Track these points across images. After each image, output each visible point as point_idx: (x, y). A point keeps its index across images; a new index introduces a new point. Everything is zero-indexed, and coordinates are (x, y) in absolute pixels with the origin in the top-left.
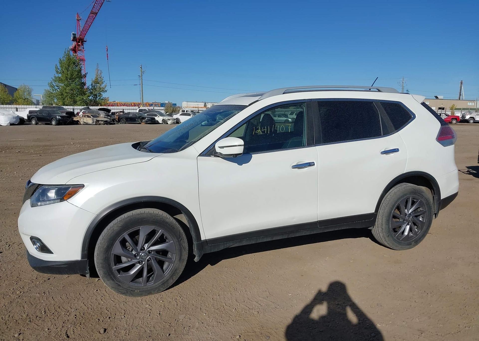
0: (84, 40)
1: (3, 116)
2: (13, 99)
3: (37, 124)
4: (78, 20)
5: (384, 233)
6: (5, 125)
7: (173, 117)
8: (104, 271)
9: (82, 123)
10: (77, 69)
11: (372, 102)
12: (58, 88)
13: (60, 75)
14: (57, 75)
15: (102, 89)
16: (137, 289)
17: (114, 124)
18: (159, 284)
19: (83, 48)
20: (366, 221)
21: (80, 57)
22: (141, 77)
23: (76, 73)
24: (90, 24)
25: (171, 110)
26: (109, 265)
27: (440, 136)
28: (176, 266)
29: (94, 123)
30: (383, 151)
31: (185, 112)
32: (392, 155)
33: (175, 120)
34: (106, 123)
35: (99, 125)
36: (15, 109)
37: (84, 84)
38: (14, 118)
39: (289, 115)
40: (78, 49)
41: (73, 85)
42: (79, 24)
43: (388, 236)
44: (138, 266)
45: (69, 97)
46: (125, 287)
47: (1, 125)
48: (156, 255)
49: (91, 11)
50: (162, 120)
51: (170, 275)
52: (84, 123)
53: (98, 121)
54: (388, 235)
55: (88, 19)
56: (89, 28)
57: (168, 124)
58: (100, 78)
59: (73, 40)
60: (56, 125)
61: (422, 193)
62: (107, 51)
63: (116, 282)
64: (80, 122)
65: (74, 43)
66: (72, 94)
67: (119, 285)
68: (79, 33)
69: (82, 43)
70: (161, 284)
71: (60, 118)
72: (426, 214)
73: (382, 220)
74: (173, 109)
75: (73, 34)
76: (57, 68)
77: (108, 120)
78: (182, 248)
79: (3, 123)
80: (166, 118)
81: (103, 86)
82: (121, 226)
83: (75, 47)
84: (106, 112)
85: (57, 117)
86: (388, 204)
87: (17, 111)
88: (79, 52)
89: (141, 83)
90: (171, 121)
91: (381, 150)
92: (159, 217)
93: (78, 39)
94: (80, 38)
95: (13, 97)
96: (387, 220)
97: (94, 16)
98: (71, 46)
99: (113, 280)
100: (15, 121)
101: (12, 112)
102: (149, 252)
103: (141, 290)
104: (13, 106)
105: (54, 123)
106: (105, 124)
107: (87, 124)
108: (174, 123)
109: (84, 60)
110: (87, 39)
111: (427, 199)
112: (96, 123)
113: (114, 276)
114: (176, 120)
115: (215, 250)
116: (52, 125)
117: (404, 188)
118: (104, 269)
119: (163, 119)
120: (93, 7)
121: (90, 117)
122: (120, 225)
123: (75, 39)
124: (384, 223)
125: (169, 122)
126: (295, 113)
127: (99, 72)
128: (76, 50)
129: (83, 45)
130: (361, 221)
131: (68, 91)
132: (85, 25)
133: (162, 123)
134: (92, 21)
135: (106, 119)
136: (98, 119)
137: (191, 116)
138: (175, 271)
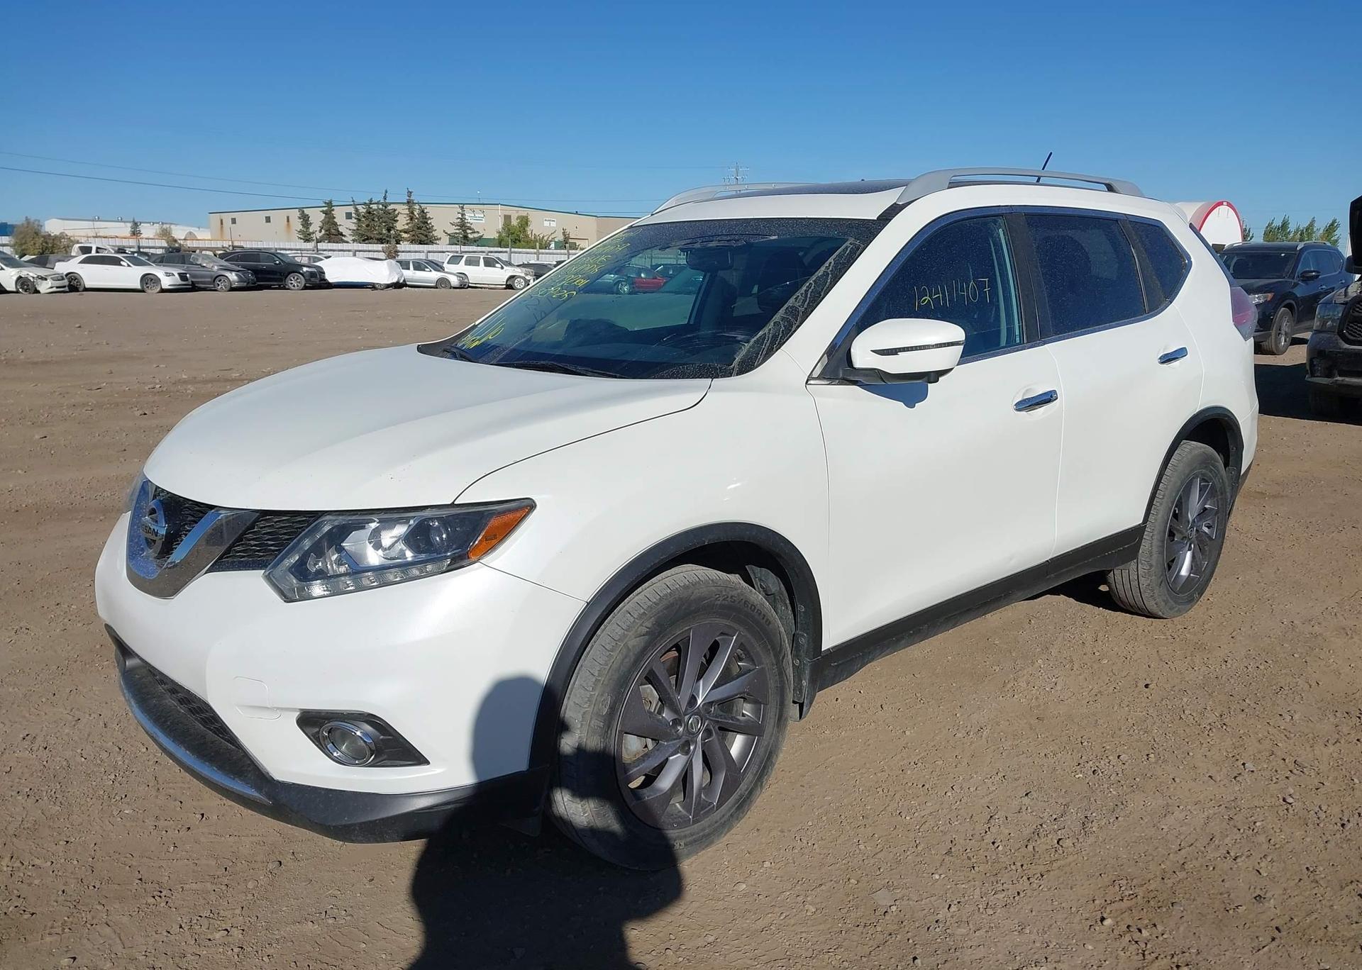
7: (53, 269)
16: (679, 838)
18: (730, 811)
20: (1125, 549)
25: (37, 245)
28: (769, 743)
31: (90, 253)
33: (63, 279)
39: (448, 263)
44: (678, 760)
46: (648, 839)
48: (722, 715)
50: (15, 278)
51: (756, 774)
57: (38, 292)
70: (735, 808)
74: (46, 243)
80: (31, 273)
82: (647, 633)
90: (49, 283)
92: (736, 589)
103: (688, 840)
108: (61, 291)
114: (66, 280)
117: (1189, 452)
119: (20, 277)
122: (644, 630)
124: (1155, 549)
125: (44, 287)
126: (464, 259)
130: (1116, 550)
133: (14, 290)
137: (121, 265)
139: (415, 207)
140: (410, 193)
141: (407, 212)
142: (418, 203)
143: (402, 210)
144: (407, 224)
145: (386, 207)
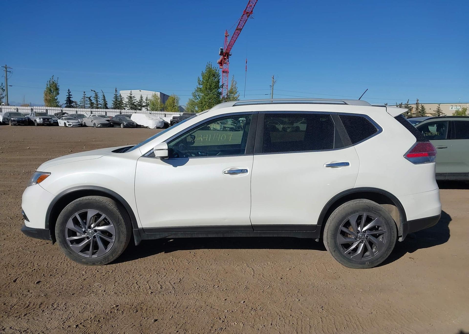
0: (230, 54)
1: (151, 121)
2: (165, 106)
4: (226, 36)
5: (330, 248)
6: (153, 128)
7: (293, 125)
8: (59, 240)
9: (212, 129)
10: (216, 80)
11: (330, 115)
12: (199, 98)
13: (201, 86)
14: (199, 86)
15: (235, 99)
16: (85, 259)
17: (239, 131)
19: (228, 61)
20: (307, 232)
21: (225, 69)
22: (272, 86)
23: (215, 84)
24: (236, 39)
26: (64, 236)
27: (410, 152)
29: (222, 130)
30: (329, 164)
32: (340, 168)
34: (232, 129)
35: (226, 131)
36: (164, 115)
37: (220, 94)
38: (160, 122)
40: (224, 62)
41: (211, 95)
42: (227, 40)
43: (334, 252)
44: (86, 240)
45: (207, 105)
46: (75, 255)
47: (150, 128)
48: (101, 234)
49: (237, 28)
52: (214, 129)
53: (225, 127)
54: (334, 250)
55: (233, 35)
56: (234, 42)
58: (234, 89)
59: (220, 55)
61: (379, 211)
62: (246, 63)
63: (69, 250)
64: (210, 128)
65: (221, 57)
66: (209, 103)
67: (71, 253)
68: (226, 48)
69: (228, 56)
70: (103, 258)
72: (385, 235)
73: (327, 234)
75: (221, 49)
76: (199, 80)
77: (234, 127)
78: (120, 231)
79: (152, 126)
81: (236, 95)
83: (222, 61)
84: (233, 120)
86: (334, 218)
87: (165, 116)
88: (225, 65)
89: (272, 92)
90: (290, 129)
91: (327, 162)
92: (102, 204)
93: (225, 53)
94: (226, 52)
95: (165, 105)
96: (333, 235)
97: (239, 32)
98: (219, 60)
99: (66, 248)
100: (160, 125)
101: (159, 118)
102: (96, 231)
103: (87, 260)
104: (162, 112)
106: (230, 131)
107: (215, 130)
108: (293, 131)
109: (228, 72)
110: (232, 54)
111: (386, 219)
112: (223, 129)
113: (68, 246)
115: (152, 238)
117: (355, 204)
118: (60, 238)
120: (239, 24)
121: (219, 124)
123: (222, 54)
124: (329, 236)
127: (234, 83)
128: (222, 63)
129: (228, 58)
130: (301, 231)
131: (206, 100)
132: (231, 40)
134: (237, 36)
135: (232, 126)
136: (226, 126)
138: (115, 249)
139: (419, 105)
140: (418, 100)
141: (416, 107)
142: (421, 104)
143: (414, 106)
144: (415, 111)
145: (408, 105)
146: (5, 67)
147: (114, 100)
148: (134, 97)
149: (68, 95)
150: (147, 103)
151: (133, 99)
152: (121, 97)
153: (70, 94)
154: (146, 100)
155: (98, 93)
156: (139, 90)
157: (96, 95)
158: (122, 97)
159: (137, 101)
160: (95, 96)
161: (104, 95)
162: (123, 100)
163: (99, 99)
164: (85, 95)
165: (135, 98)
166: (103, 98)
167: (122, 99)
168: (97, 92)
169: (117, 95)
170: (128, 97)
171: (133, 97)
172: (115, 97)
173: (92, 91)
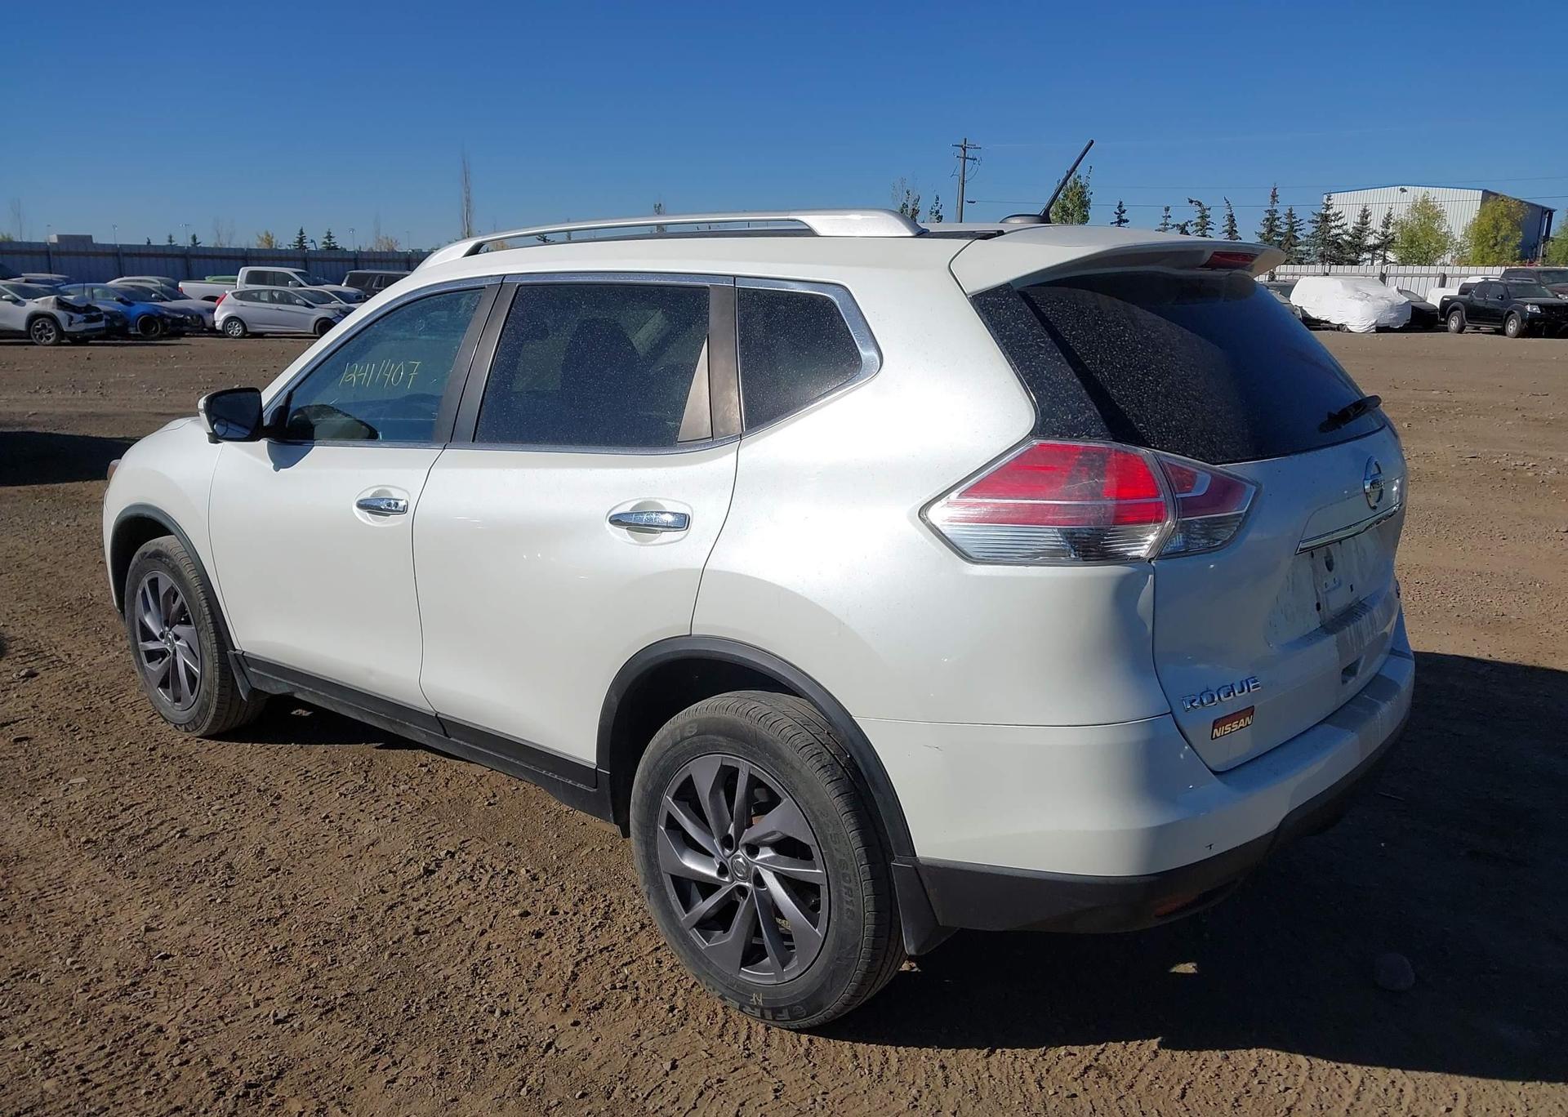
3: (1461, 330)
6: (1362, 329)
16: (165, 708)
26: (135, 636)
30: (624, 511)
38: (1392, 308)
46: (151, 693)
47: (1351, 332)
60: (1516, 337)
71: (1539, 312)
78: (203, 650)
79: (1358, 324)
85: (1529, 308)
100: (1394, 318)
101: (1396, 290)
105: (1512, 328)
116: (1505, 334)
146: (962, 146)
147: (1264, 230)
148: (1337, 215)
149: (1117, 220)
150: (1386, 237)
151: (1333, 224)
152: (1294, 220)
153: (1124, 216)
154: (1386, 225)
155: (1209, 209)
156: (1400, 187)
157: (1203, 217)
158: (1294, 218)
159: (1346, 233)
160: (1199, 220)
161: (1232, 216)
162: (1298, 228)
163: (1211, 229)
164: (1169, 217)
165: (1341, 218)
166: (1227, 228)
167: (1295, 228)
168: (1205, 205)
169: (1276, 211)
170: (1315, 218)
171: (1333, 218)
172: (1268, 220)
173: (1191, 202)
